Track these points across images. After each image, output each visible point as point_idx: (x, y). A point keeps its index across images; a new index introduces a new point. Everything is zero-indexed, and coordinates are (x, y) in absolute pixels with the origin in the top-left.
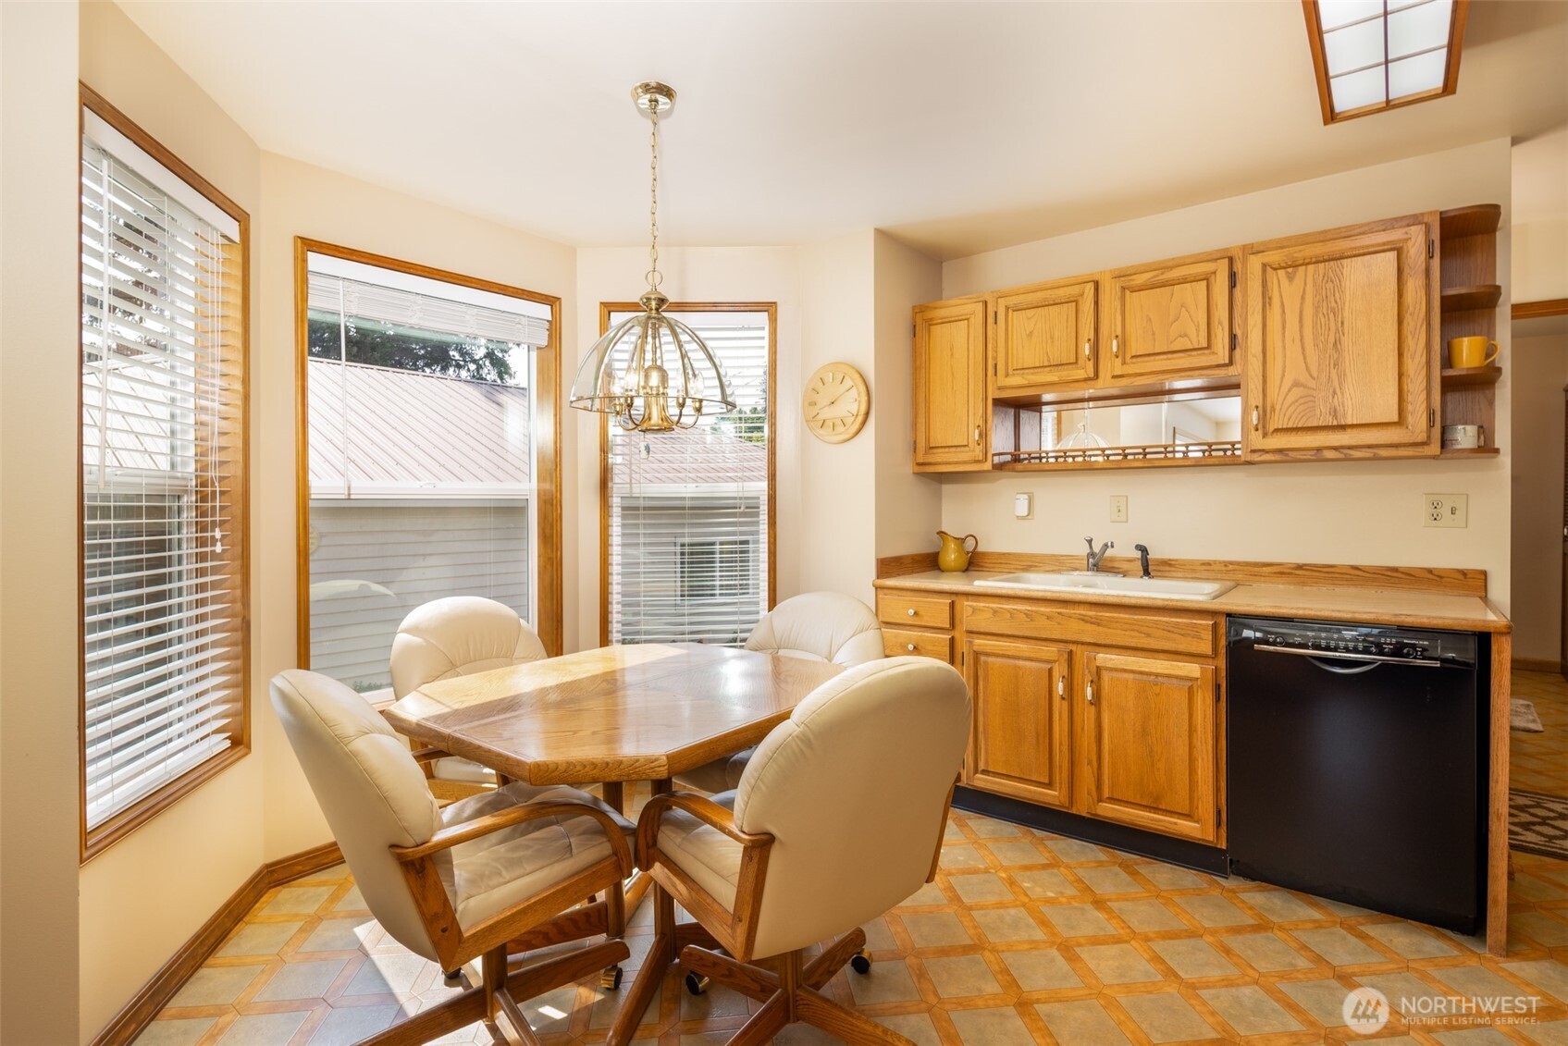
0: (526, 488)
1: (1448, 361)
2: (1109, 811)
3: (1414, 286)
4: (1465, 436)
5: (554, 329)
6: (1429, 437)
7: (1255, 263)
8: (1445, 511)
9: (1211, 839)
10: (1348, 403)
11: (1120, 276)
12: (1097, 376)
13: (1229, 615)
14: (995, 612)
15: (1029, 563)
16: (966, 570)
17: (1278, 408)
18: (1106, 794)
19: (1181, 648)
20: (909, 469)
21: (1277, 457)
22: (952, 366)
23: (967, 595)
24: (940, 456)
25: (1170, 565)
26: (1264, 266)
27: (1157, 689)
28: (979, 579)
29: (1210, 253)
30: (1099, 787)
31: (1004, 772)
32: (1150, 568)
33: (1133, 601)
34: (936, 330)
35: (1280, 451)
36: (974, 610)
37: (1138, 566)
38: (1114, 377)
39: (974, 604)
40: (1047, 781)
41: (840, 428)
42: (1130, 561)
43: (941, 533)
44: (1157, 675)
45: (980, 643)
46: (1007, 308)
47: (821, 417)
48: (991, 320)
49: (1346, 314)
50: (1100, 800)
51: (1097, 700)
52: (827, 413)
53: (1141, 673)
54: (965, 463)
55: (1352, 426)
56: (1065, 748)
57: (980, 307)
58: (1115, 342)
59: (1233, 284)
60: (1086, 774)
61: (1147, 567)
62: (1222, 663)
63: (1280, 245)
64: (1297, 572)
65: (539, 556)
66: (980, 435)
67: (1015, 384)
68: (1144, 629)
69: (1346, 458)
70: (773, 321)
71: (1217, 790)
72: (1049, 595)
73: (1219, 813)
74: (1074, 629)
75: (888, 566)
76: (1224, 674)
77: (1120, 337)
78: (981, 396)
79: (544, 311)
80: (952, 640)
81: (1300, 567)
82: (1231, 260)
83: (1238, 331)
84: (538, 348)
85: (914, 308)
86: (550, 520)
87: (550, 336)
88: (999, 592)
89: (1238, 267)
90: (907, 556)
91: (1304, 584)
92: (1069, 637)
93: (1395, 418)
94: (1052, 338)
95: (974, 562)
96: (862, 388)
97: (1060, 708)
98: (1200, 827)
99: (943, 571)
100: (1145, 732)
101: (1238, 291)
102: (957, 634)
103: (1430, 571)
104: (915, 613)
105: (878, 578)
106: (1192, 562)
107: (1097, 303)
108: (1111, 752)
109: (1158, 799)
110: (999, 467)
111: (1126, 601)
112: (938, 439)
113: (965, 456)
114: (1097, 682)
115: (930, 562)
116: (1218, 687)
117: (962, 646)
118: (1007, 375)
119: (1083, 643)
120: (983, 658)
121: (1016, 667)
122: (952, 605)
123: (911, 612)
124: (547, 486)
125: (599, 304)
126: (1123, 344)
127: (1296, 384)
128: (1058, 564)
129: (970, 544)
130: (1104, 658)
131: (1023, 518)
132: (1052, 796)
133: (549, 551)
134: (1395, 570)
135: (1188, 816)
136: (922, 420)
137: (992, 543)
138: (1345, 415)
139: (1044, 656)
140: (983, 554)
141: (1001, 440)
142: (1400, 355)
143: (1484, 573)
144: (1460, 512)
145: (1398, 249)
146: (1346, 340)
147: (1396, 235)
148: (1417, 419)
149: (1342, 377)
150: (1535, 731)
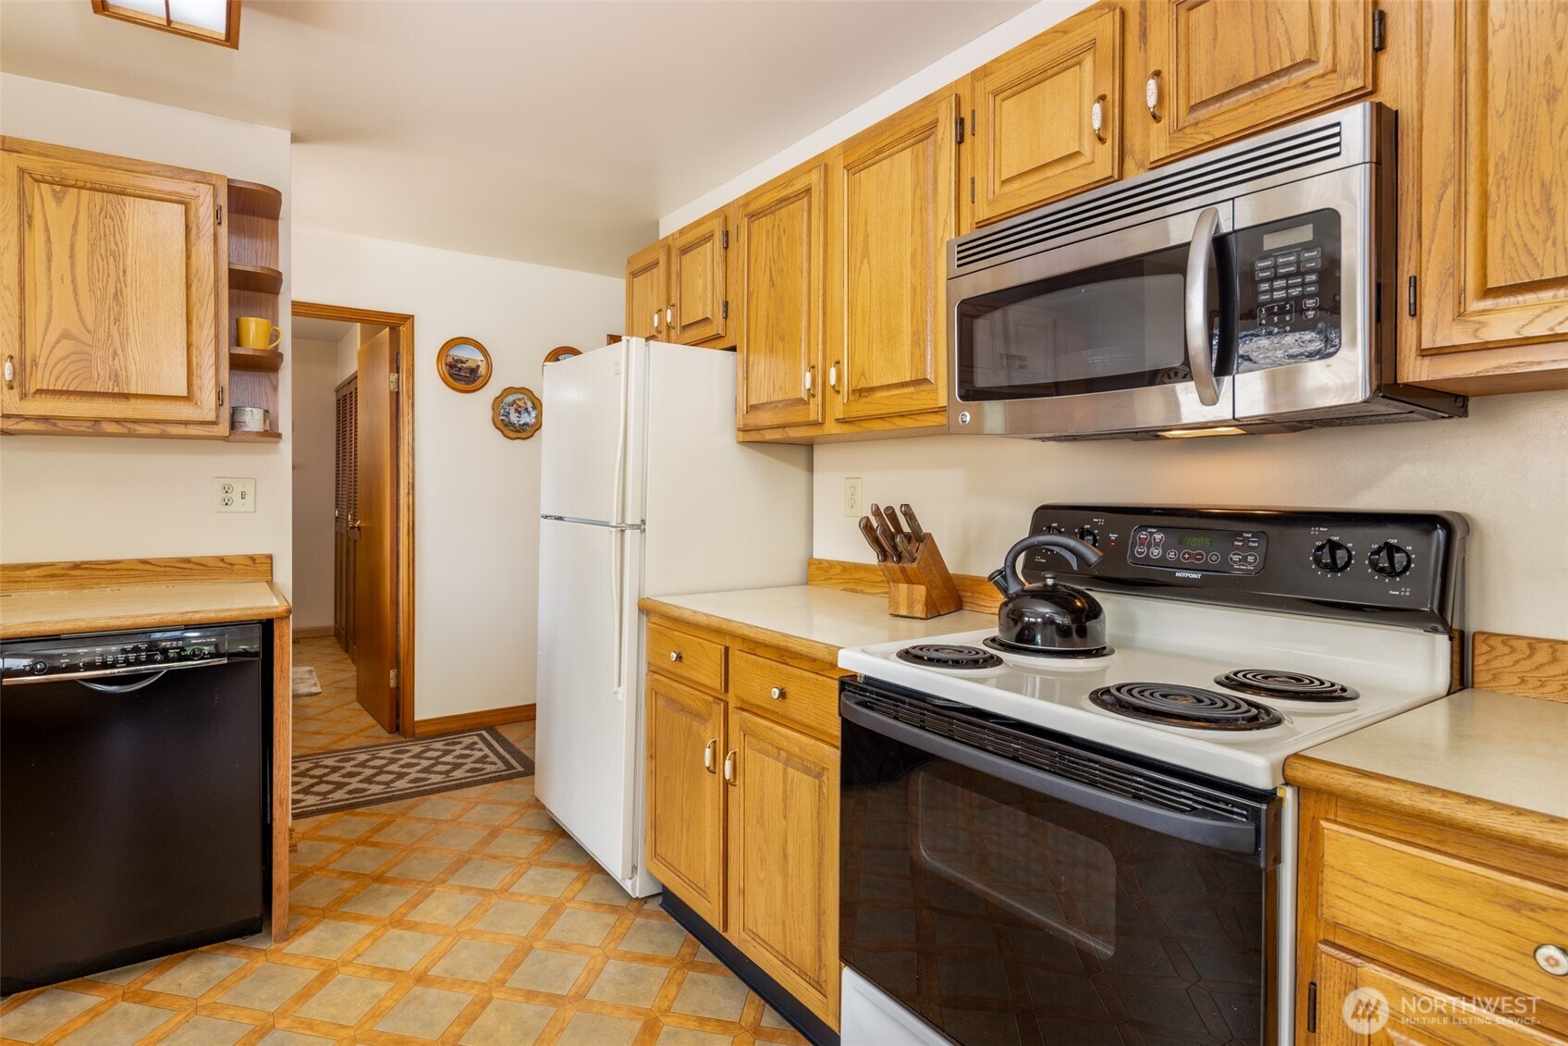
4: (253, 419)
6: (216, 417)
7: (8, 164)
8: (236, 495)
10: (132, 368)
17: (40, 362)
26: (22, 171)
35: (45, 419)
49: (129, 263)
55: (137, 396)
64: (75, 573)
69: (130, 434)
81: (79, 566)
91: (83, 586)
93: (185, 393)
103: (222, 559)
127: (66, 336)
134: (187, 560)
138: (128, 384)
142: (189, 322)
143: (270, 557)
144: (250, 497)
145: (186, 204)
146: (129, 293)
147: (184, 188)
148: (207, 396)
149: (124, 336)
150: (316, 694)
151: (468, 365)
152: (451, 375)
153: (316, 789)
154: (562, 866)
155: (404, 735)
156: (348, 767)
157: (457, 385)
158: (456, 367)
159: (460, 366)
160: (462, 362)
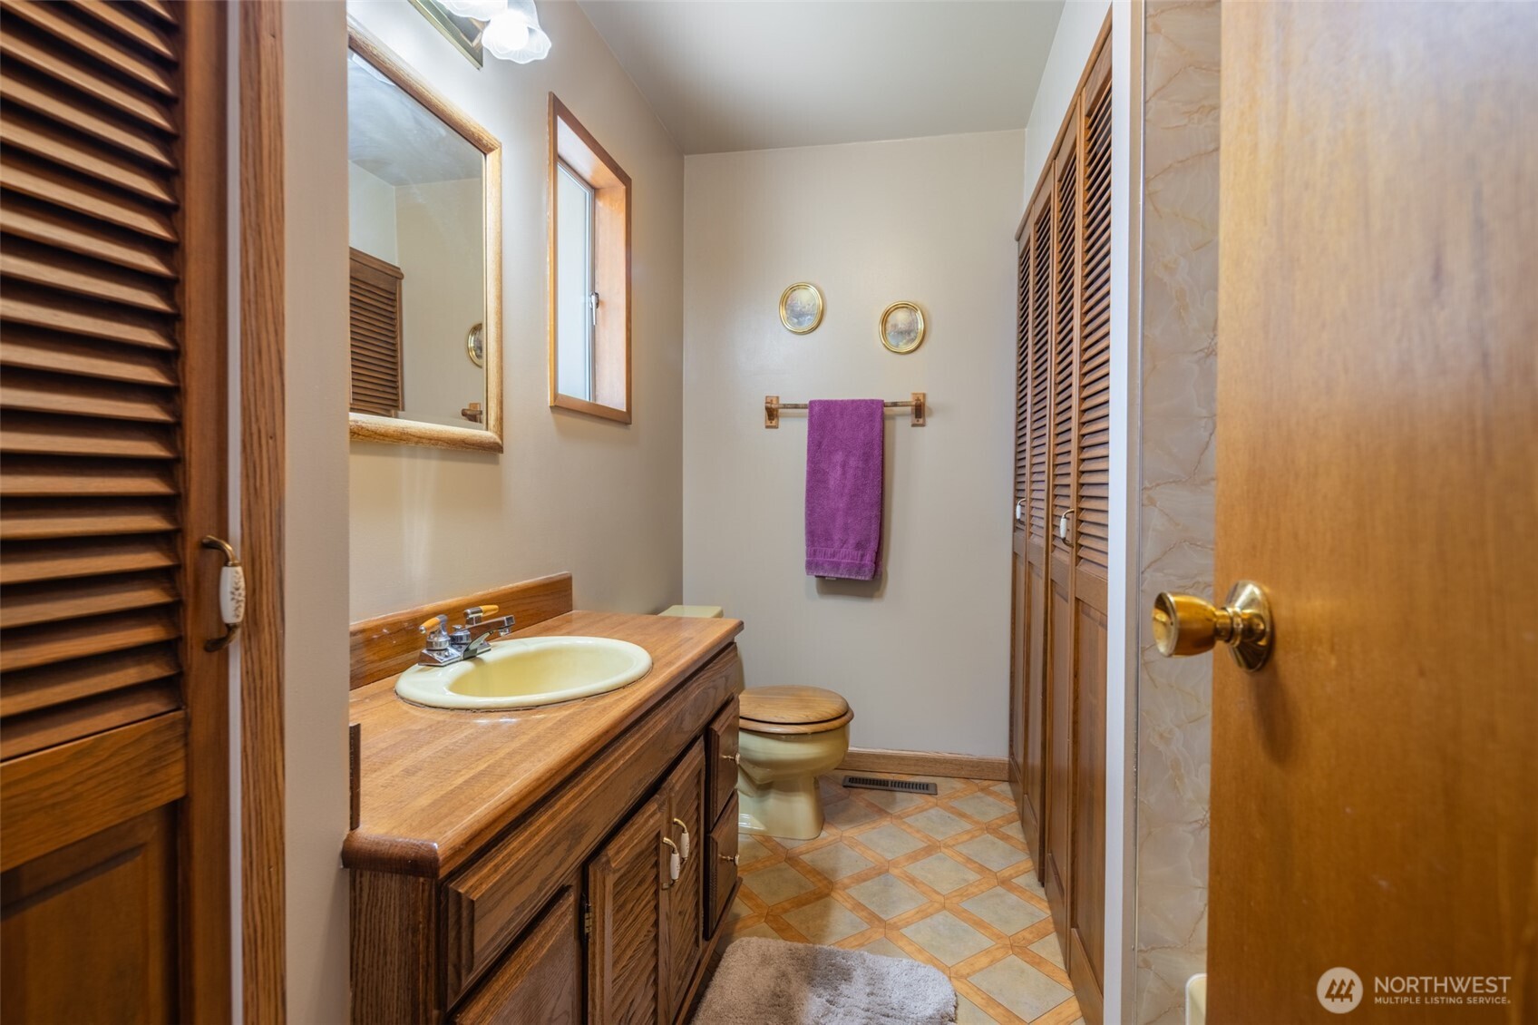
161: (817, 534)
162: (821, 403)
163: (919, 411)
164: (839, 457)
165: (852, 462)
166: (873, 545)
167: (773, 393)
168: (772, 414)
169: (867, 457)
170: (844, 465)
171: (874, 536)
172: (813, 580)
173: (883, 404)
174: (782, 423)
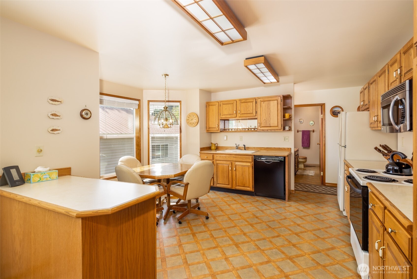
0: (134, 135)
1: (284, 117)
2: (238, 188)
3: (279, 106)
4: (287, 128)
5: (139, 106)
6: (281, 128)
7: (259, 100)
8: (286, 139)
9: (252, 190)
10: (271, 123)
11: (240, 100)
12: (236, 117)
13: (254, 155)
14: (220, 156)
15: (226, 148)
16: (216, 150)
17: (262, 123)
18: (237, 185)
19: (248, 161)
20: (205, 131)
21: (262, 131)
22: (213, 114)
23: (215, 154)
24: (211, 129)
25: (249, 148)
26: (260, 101)
27: (244, 168)
28: (217, 151)
29: (253, 98)
30: (236, 184)
31: (222, 183)
32: (246, 149)
33: (241, 154)
34: (210, 107)
35: (263, 130)
36: (217, 156)
37: (244, 148)
38: (239, 117)
39: (217, 155)
40: (228, 184)
41: (193, 124)
42: (243, 147)
43: (211, 143)
44: (244, 165)
45: (218, 162)
46: (222, 104)
47: (190, 122)
48: (219, 106)
49: (271, 109)
50: (236, 186)
51: (236, 170)
52: (191, 122)
53: (242, 165)
54: (215, 131)
55: (272, 126)
56: (231, 178)
57: (218, 103)
58: (239, 111)
59: (256, 103)
60: (234, 182)
61: (245, 148)
62: (253, 163)
63: (262, 98)
64: (267, 149)
65: (136, 149)
66: (218, 126)
67: (224, 117)
68: (242, 158)
69: (271, 131)
70: (181, 104)
71: (253, 183)
72: (228, 153)
73: (253, 186)
74: (232, 159)
75: (202, 149)
76: (253, 164)
77: (240, 110)
78: (218, 119)
79: (137, 102)
80: (213, 162)
81: (267, 148)
82: (256, 99)
83: (257, 111)
84: (136, 109)
85: (206, 102)
86: (139, 141)
87: (138, 107)
88: (221, 153)
89: (257, 101)
90: (205, 147)
91: (268, 151)
92: (231, 160)
93: (277, 126)
94: (229, 110)
95: (217, 148)
96: (197, 118)
97: (230, 172)
98: (250, 188)
99: (212, 150)
100: (243, 174)
101: (257, 104)
102: (214, 161)
103: (284, 148)
104: (207, 157)
105: (200, 151)
106: (252, 147)
107: (236, 104)
108: (238, 178)
109: (244, 185)
110: (221, 131)
111: (240, 154)
112: (211, 126)
113: (216, 129)
114: (236, 167)
115: (209, 148)
116: (253, 167)
117: (215, 163)
118: (222, 116)
119: (234, 161)
120: (218, 164)
121: (224, 166)
122: (213, 156)
123: (206, 157)
124: (138, 135)
125: (147, 101)
126: (241, 111)
127: (265, 120)
128: (231, 148)
129: (216, 145)
130: (237, 163)
131: (226, 140)
132: (229, 187)
133: (138, 147)
134: (280, 148)
135: (249, 187)
136: (208, 123)
137: (220, 145)
138: (271, 125)
139: (228, 163)
140: (219, 147)
141: (222, 127)
142: (278, 116)
143: (291, 148)
144: (288, 139)
145: (277, 100)
146: (271, 113)
147: (277, 98)
148: (280, 126)
149: (270, 119)
150: (312, 176)
151: (337, 111)
152: (333, 114)
153: (302, 188)
154: (336, 208)
155: (323, 185)
156: (310, 187)
157: (335, 116)
158: (334, 112)
159: (335, 112)
160: (336, 111)
161: (303, 143)
162: (303, 131)
163: (313, 131)
164: (305, 136)
165: (307, 136)
166: (309, 144)
167: (298, 129)
168: (298, 131)
169: (308, 136)
170: (306, 136)
171: (309, 143)
172: (302, 147)
173: (310, 131)
174: (299, 132)
